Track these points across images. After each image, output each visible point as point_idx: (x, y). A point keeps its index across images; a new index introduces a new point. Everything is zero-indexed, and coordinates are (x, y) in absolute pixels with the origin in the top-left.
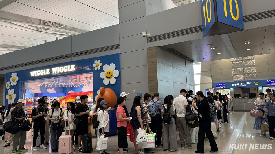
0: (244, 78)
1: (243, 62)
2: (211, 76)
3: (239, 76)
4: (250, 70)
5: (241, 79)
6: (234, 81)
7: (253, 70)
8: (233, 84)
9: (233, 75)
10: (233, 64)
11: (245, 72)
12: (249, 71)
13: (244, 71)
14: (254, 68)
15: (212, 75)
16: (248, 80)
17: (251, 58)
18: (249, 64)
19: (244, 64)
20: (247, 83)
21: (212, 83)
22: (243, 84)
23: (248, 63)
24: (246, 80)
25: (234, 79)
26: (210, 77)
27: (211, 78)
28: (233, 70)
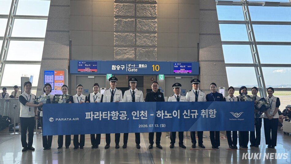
0: (135, 55)
2: (68, 42)
3: (126, 50)
4: (147, 38)
5: (130, 57)
6: (115, 60)
7: (152, 40)
8: (113, 66)
9: (116, 46)
10: (117, 22)
11: (138, 43)
12: (145, 41)
13: (136, 41)
14: (155, 36)
15: (70, 41)
16: (143, 60)
17: (151, 14)
18: (147, 28)
19: (139, 25)
20: (140, 66)
21: (70, 59)
22: (132, 68)
23: (146, 25)
24: (138, 59)
25: (117, 55)
26: (67, 45)
27: (68, 48)
28: (116, 36)
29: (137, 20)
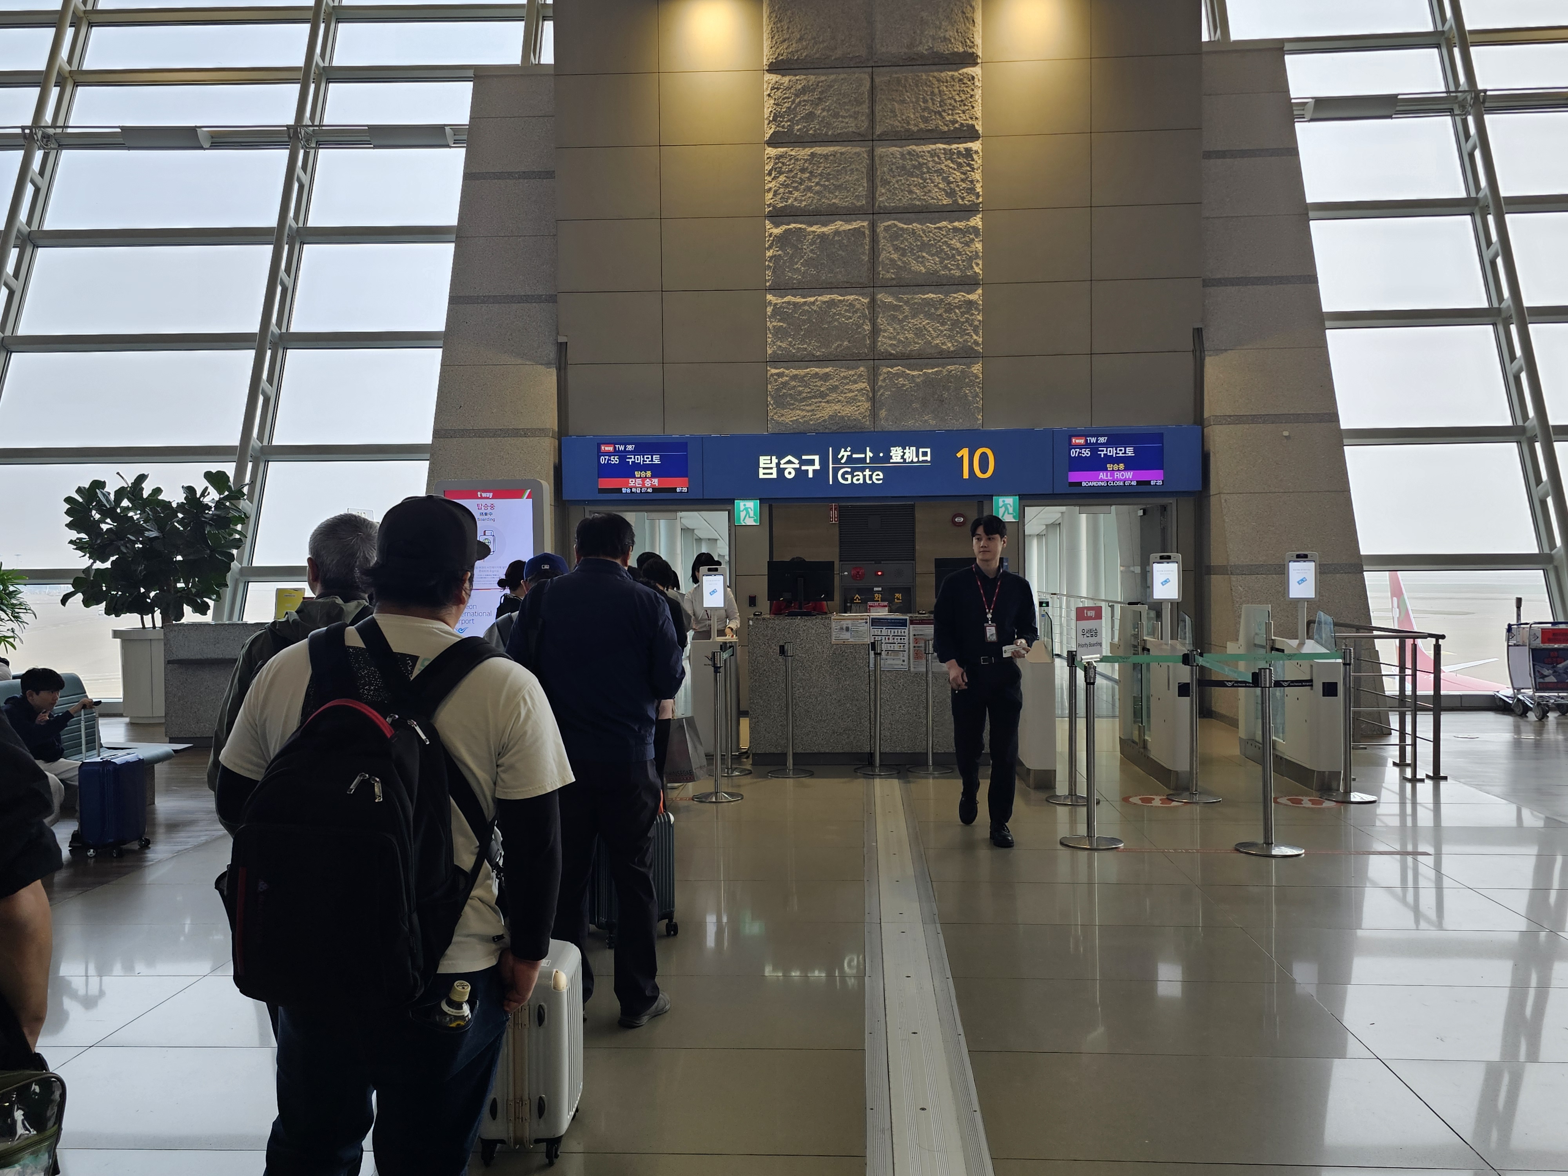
0: (873, 400)
1: (873, 227)
2: (551, 352)
3: (826, 377)
4: (929, 316)
5: (848, 411)
6: (771, 428)
7: (955, 323)
8: (763, 460)
9: (776, 361)
10: (781, 240)
11: (885, 343)
12: (919, 332)
13: (875, 331)
14: (970, 303)
15: (562, 348)
16: (911, 424)
17: (951, 194)
18: (932, 262)
19: (888, 253)
20: (896, 454)
21: (562, 433)
22: (856, 465)
23: (924, 246)
24: (886, 422)
25: (781, 403)
26: (548, 364)
27: (549, 379)
28: (777, 310)
29: (881, 227)
